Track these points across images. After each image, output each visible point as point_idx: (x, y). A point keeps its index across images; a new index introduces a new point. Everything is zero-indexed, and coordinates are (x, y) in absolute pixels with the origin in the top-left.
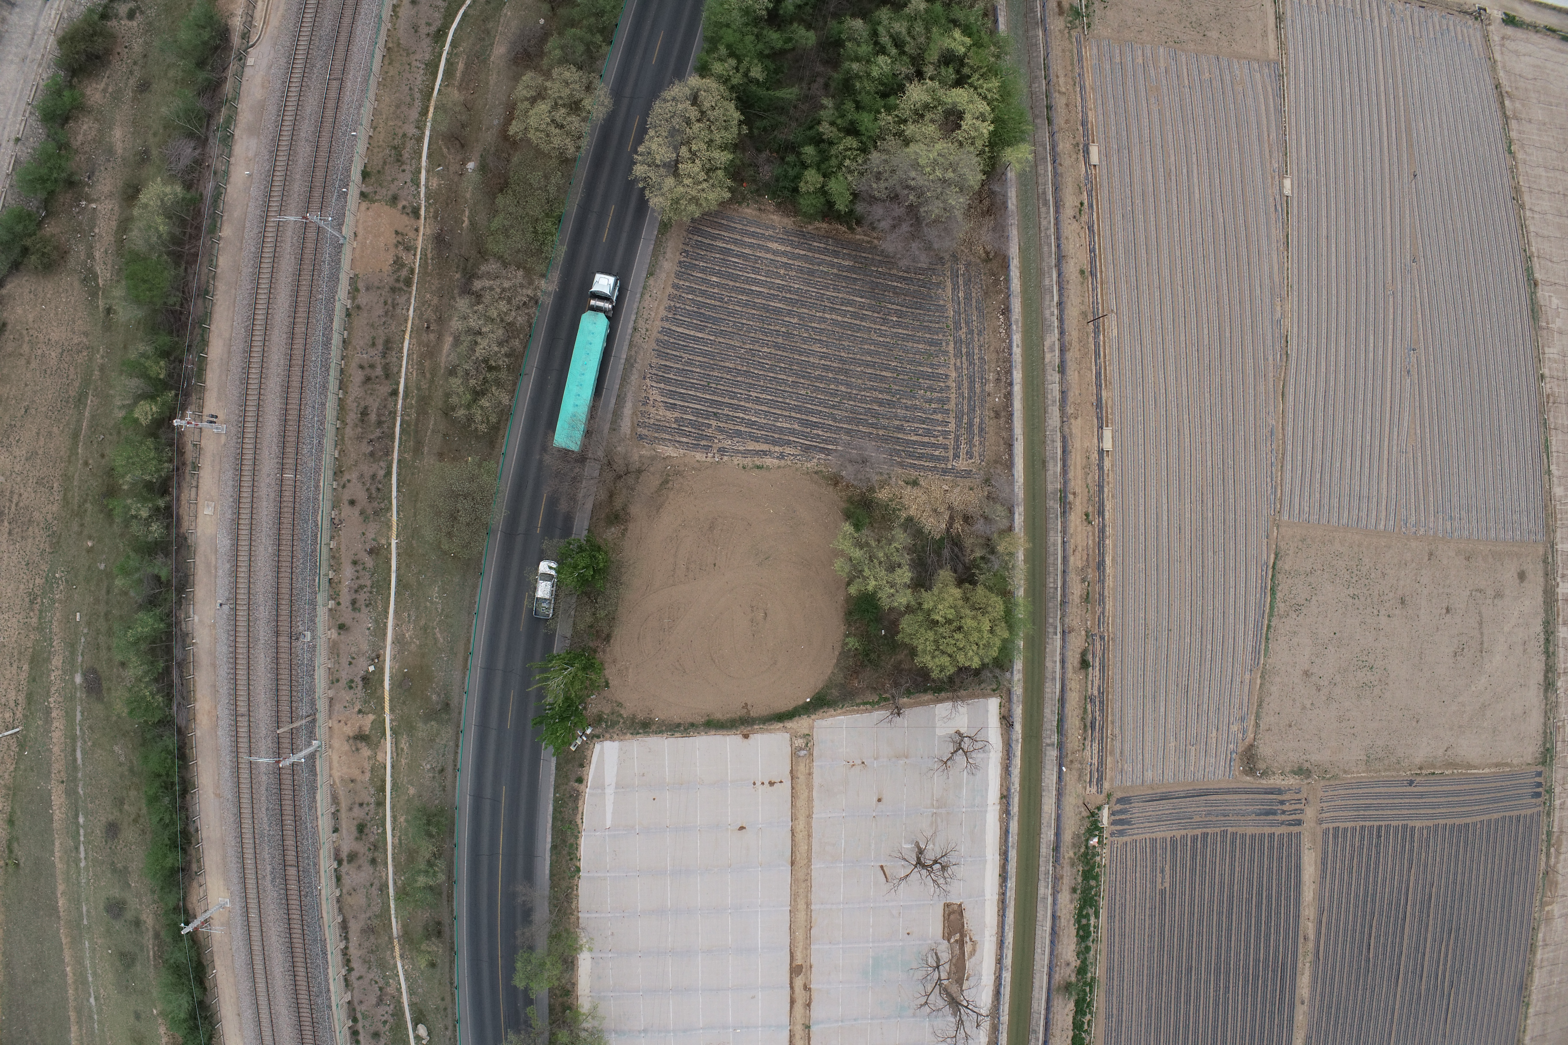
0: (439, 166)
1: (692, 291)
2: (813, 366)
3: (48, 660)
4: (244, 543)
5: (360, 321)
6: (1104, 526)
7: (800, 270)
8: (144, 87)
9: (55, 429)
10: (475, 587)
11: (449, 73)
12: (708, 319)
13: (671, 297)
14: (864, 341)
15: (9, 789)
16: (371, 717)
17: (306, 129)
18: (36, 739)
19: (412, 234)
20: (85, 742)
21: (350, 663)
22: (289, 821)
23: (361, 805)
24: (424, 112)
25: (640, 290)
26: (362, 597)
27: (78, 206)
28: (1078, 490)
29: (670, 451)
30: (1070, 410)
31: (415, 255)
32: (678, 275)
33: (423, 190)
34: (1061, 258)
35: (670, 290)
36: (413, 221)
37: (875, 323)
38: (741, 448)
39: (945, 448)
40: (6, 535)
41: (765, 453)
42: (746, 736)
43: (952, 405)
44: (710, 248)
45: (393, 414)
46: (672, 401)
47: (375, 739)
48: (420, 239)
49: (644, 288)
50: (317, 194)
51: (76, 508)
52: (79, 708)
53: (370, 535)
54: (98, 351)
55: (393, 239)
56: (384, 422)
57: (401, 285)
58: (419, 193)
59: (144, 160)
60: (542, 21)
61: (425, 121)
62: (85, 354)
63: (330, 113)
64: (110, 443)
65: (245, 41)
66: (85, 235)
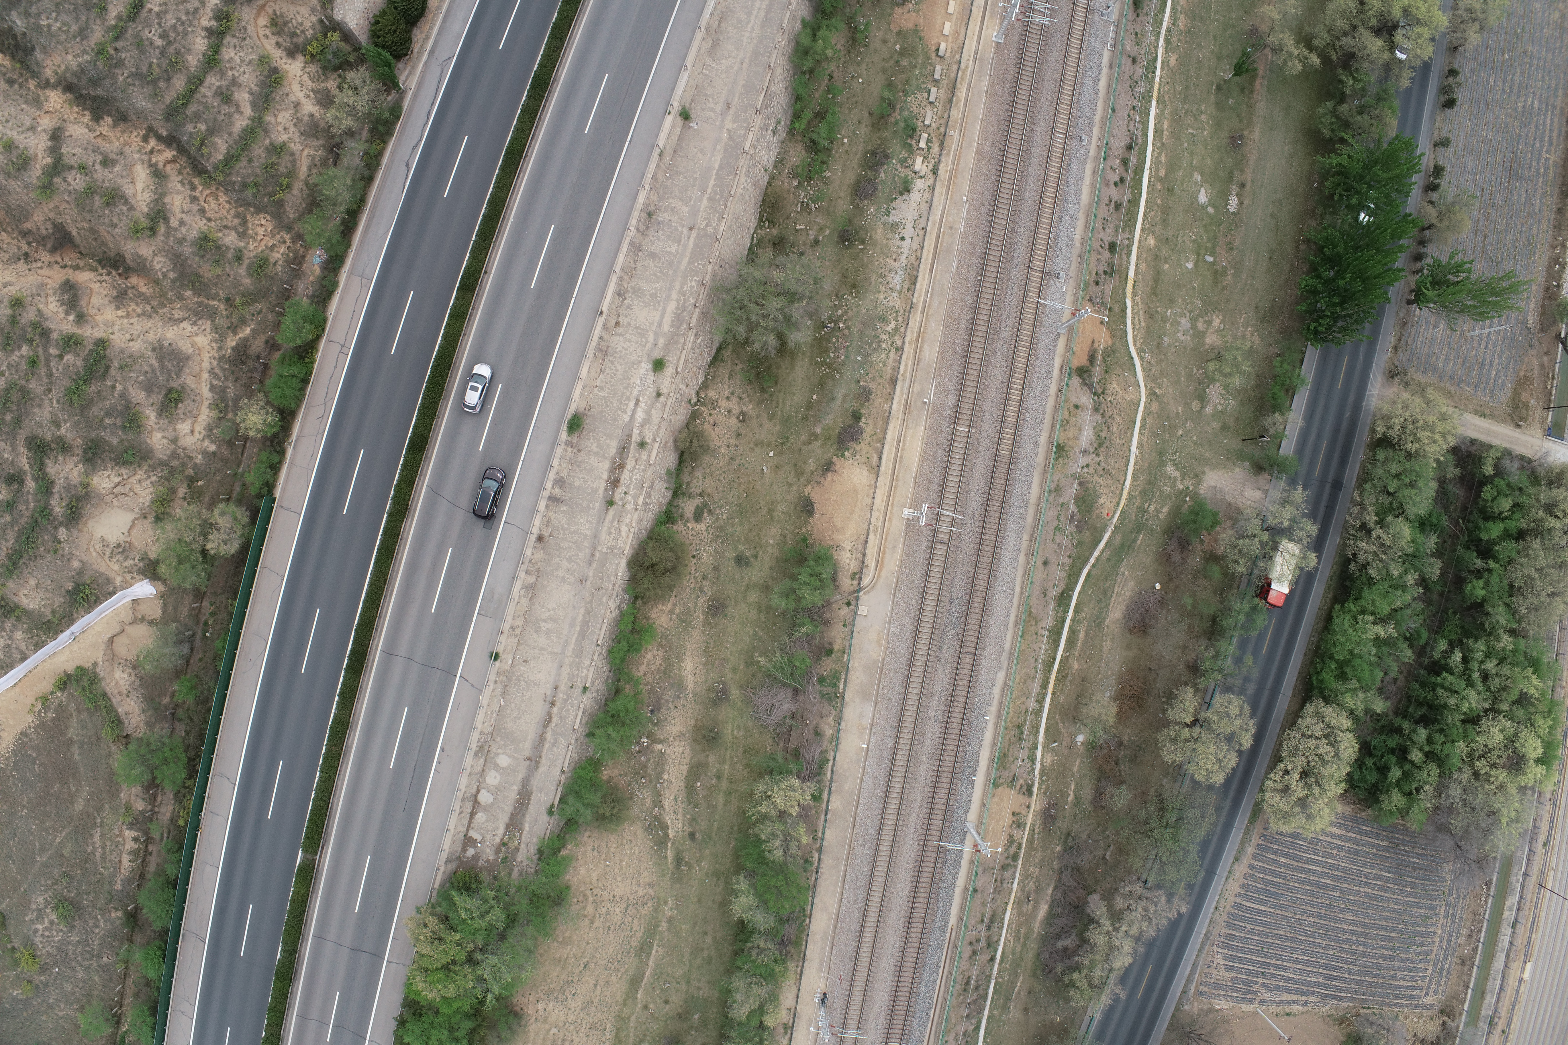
0: (1055, 741)
1: (1263, 870)
7: (1348, 851)
8: (716, 608)
11: (1071, 642)
12: (1270, 894)
13: (1246, 876)
14: (1383, 909)
17: (935, 708)
19: (1024, 812)
24: (1044, 686)
25: (1226, 874)
29: (1222, 1005)
31: (1023, 831)
32: (1255, 857)
33: (1038, 767)
35: (1247, 871)
36: (1026, 799)
37: (1394, 894)
38: (1277, 999)
39: (1421, 989)
41: (1293, 1002)
43: (1433, 956)
45: (989, 978)
46: (1232, 965)
48: (1031, 816)
49: (1230, 872)
50: (945, 779)
54: (666, 903)
55: (1009, 820)
56: (981, 987)
57: (1010, 861)
58: (1034, 769)
59: (721, 699)
60: (1158, 586)
61: (1045, 694)
62: (650, 905)
63: (961, 692)
64: (677, 991)
65: (855, 583)
66: (650, 781)
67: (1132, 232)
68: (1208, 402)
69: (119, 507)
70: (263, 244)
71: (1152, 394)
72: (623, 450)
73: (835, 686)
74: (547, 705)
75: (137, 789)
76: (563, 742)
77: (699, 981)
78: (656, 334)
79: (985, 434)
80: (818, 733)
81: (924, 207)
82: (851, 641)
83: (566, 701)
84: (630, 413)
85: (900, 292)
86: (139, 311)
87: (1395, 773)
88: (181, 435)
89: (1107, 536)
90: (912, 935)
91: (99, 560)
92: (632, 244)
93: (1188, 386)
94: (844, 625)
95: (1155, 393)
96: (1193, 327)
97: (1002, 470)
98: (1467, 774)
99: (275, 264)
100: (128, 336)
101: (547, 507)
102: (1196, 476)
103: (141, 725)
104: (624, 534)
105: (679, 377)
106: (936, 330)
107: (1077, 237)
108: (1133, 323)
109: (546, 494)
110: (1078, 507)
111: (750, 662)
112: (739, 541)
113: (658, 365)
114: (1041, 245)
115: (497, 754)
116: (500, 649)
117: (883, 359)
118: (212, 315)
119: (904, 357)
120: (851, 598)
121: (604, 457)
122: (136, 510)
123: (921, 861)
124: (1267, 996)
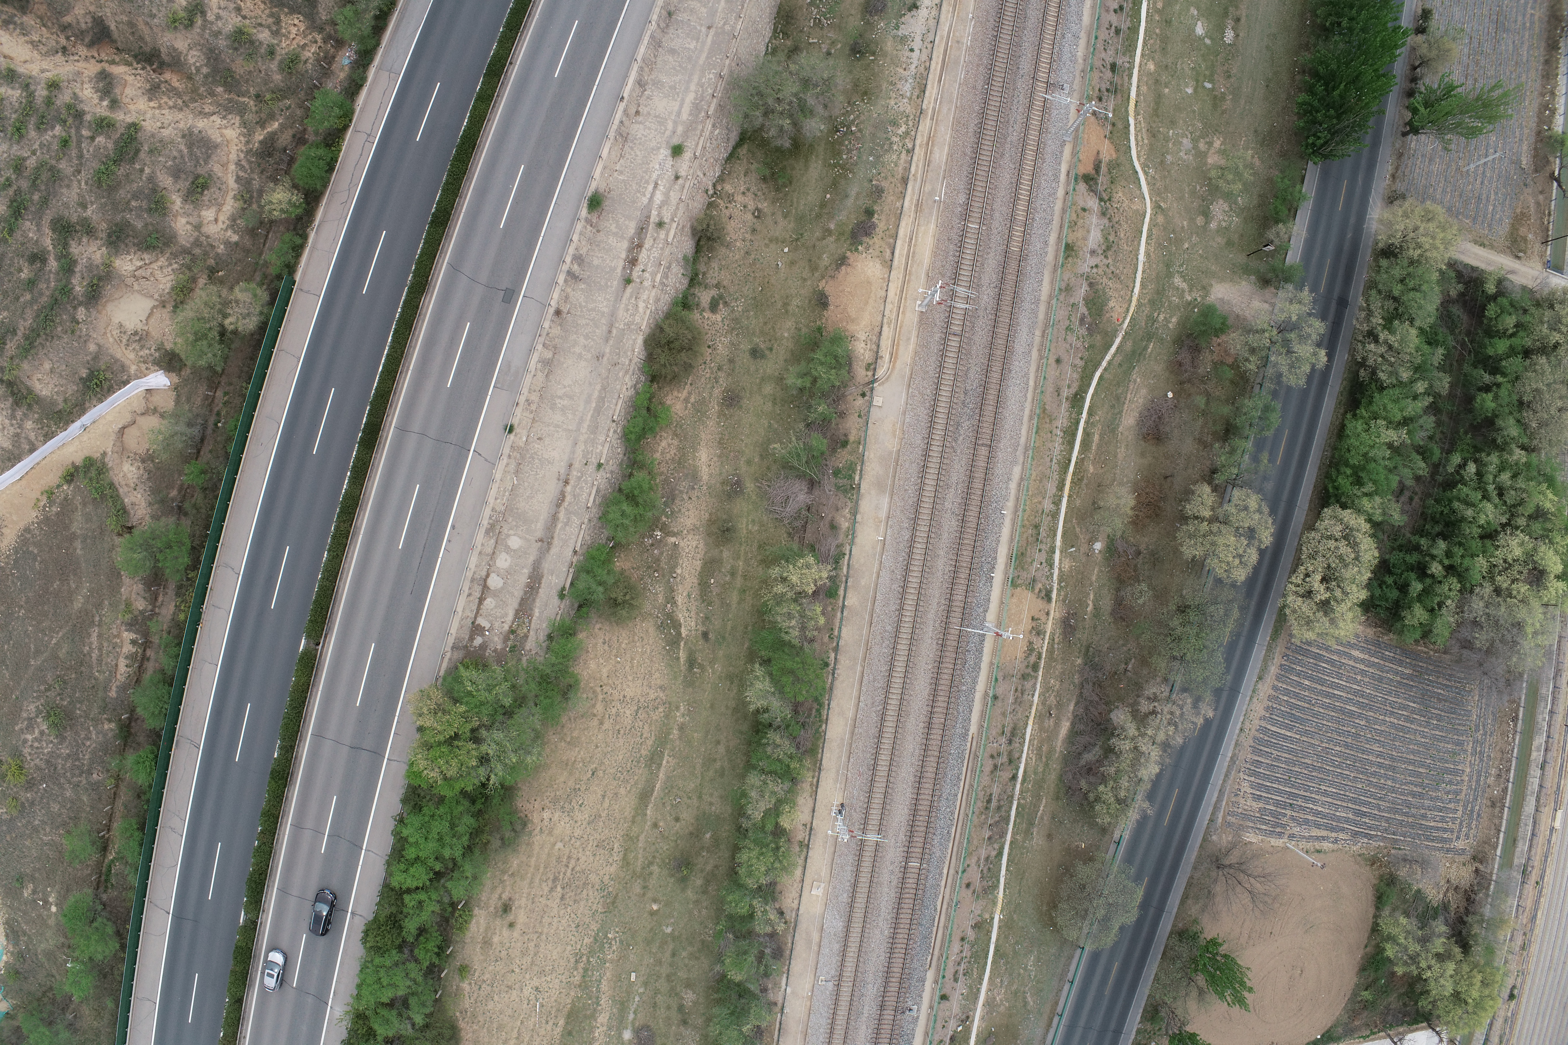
0: (1072, 546)
1: (1287, 692)
2: (1371, 763)
3: (593, 1017)
4: (857, 925)
5: (995, 711)
7: (1373, 677)
8: (731, 400)
9: (622, 791)
10: (1071, 957)
11: (1085, 444)
12: (1296, 719)
13: (1270, 698)
14: (1410, 742)
17: (952, 500)
21: (943, 1027)
24: (1061, 488)
25: (1250, 693)
26: (963, 968)
27: (651, 536)
28: (1536, 864)
29: (1251, 837)
31: (1043, 639)
32: (1278, 678)
33: (1056, 572)
35: (1271, 692)
36: (1045, 605)
37: (1421, 725)
38: (1307, 834)
39: (1452, 831)
40: (558, 900)
41: (1323, 838)
43: (1462, 796)
45: (1011, 799)
46: (1258, 793)
48: (1050, 623)
49: (1254, 691)
50: (963, 575)
51: (638, 869)
53: (977, 912)
54: (678, 708)
55: (1029, 625)
56: (1003, 807)
57: (1030, 670)
58: (1052, 574)
59: (736, 492)
60: (1170, 395)
61: (1061, 496)
62: (661, 710)
63: (977, 485)
64: (688, 807)
65: (870, 373)
66: (663, 576)
67: (1133, 57)
68: (1212, 218)
69: (139, 292)
70: (294, 42)
71: (1157, 207)
72: (641, 230)
73: (851, 478)
74: (561, 484)
75: (139, 587)
76: (576, 521)
77: (711, 795)
78: (675, 123)
79: (995, 231)
80: (833, 527)
81: (932, 23)
82: (866, 431)
83: (579, 478)
84: (648, 196)
85: (910, 99)
86: (171, 103)
87: (1417, 587)
88: (205, 222)
89: (1118, 341)
90: (932, 742)
91: (116, 347)
92: (652, 37)
93: (1192, 202)
94: (859, 416)
95: (1160, 207)
96: (1195, 147)
97: (1013, 265)
98: (1488, 589)
99: (306, 62)
100: (159, 124)
101: (566, 281)
102: (1204, 288)
103: (147, 518)
104: (641, 310)
105: (697, 162)
106: (945, 134)
107: (1080, 54)
108: (1136, 139)
109: (565, 268)
110: (1089, 309)
111: (765, 454)
112: (754, 334)
113: (677, 151)
114: (1045, 58)
115: (508, 536)
116: (515, 422)
117: (894, 159)
118: (241, 111)
119: (915, 158)
120: (866, 390)
121: (622, 237)
122: (156, 296)
123: (939, 662)
124: (1296, 830)
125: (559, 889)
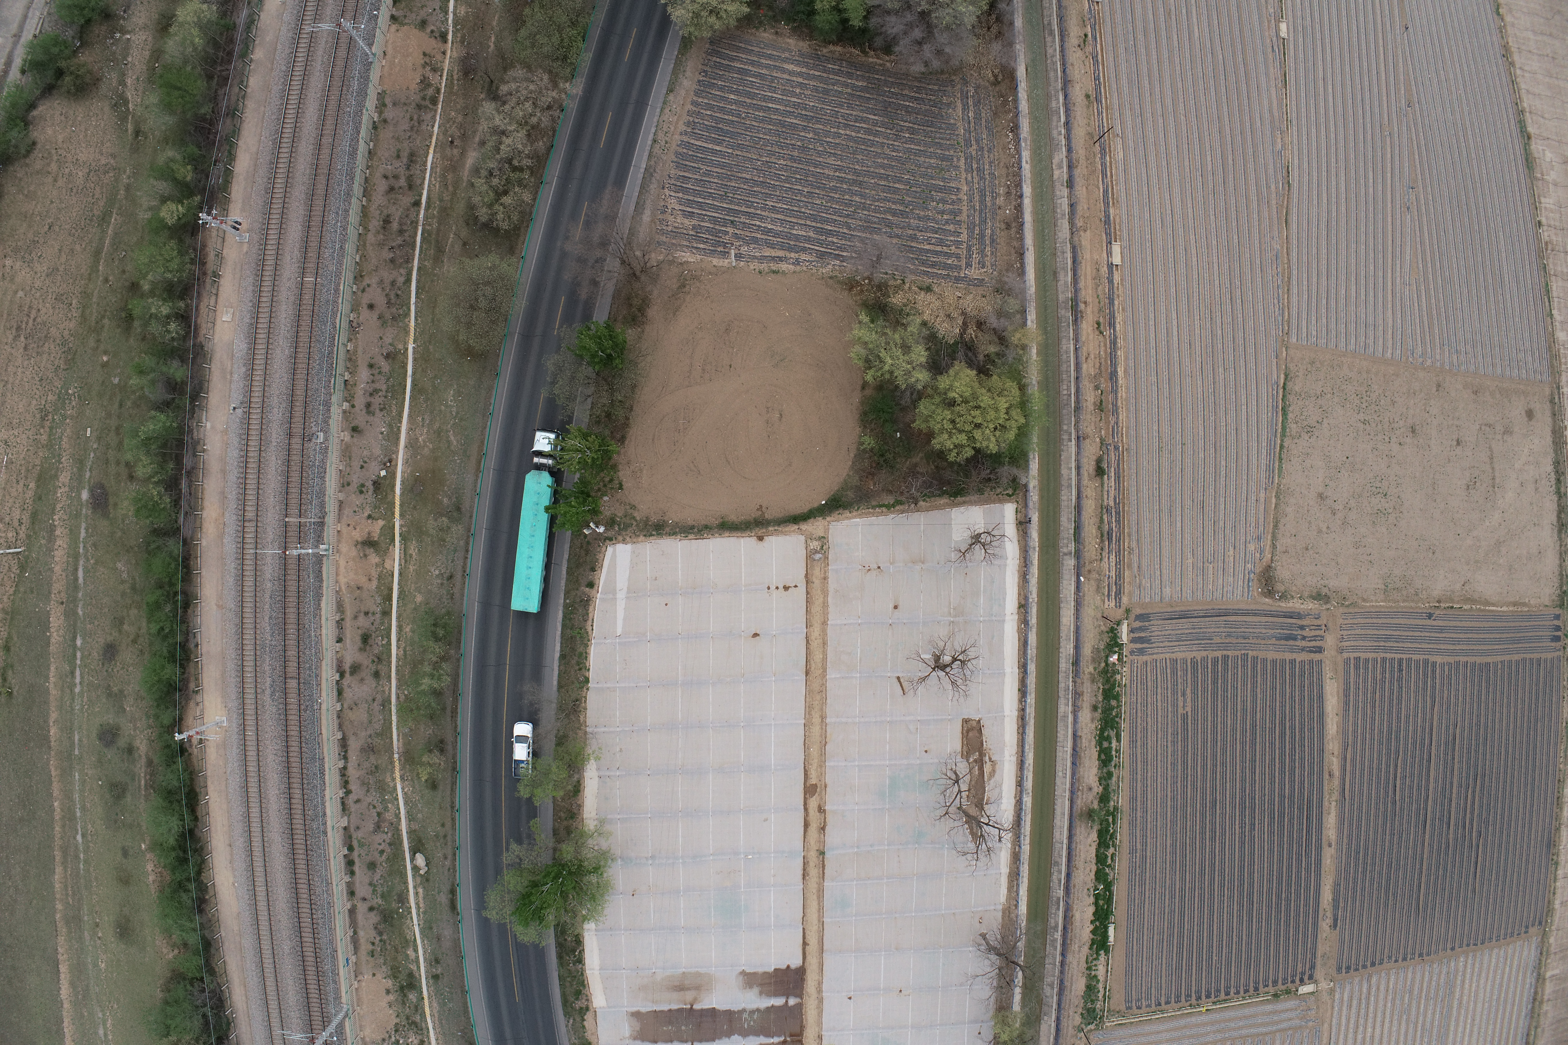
1: (710, 107)
3: (56, 477)
4: (261, 347)
5: (386, 134)
6: (1115, 337)
7: (816, 89)
10: (490, 389)
13: (690, 113)
14: (878, 155)
15: (7, 613)
16: (381, 523)
18: (38, 559)
19: (439, 57)
20: (88, 560)
21: (362, 467)
22: (292, 630)
23: (367, 613)
25: (660, 105)
26: (377, 401)
27: (112, 37)
28: (1089, 299)
29: (687, 256)
30: (1079, 223)
31: (441, 76)
32: (697, 93)
33: (451, 16)
34: (1066, 83)
35: (689, 107)
36: (440, 45)
38: (757, 254)
39: (958, 257)
40: (22, 350)
41: (781, 259)
42: (761, 539)
43: (964, 217)
44: (729, 68)
45: (415, 224)
46: (690, 210)
47: (383, 545)
48: (447, 61)
49: (665, 103)
51: (93, 324)
52: (83, 525)
53: (388, 340)
54: (125, 172)
55: (421, 60)
56: (405, 231)
57: (427, 103)
58: (447, 20)
62: (110, 173)
66: (118, 64)
124: (744, 249)
125: (22, 339)
